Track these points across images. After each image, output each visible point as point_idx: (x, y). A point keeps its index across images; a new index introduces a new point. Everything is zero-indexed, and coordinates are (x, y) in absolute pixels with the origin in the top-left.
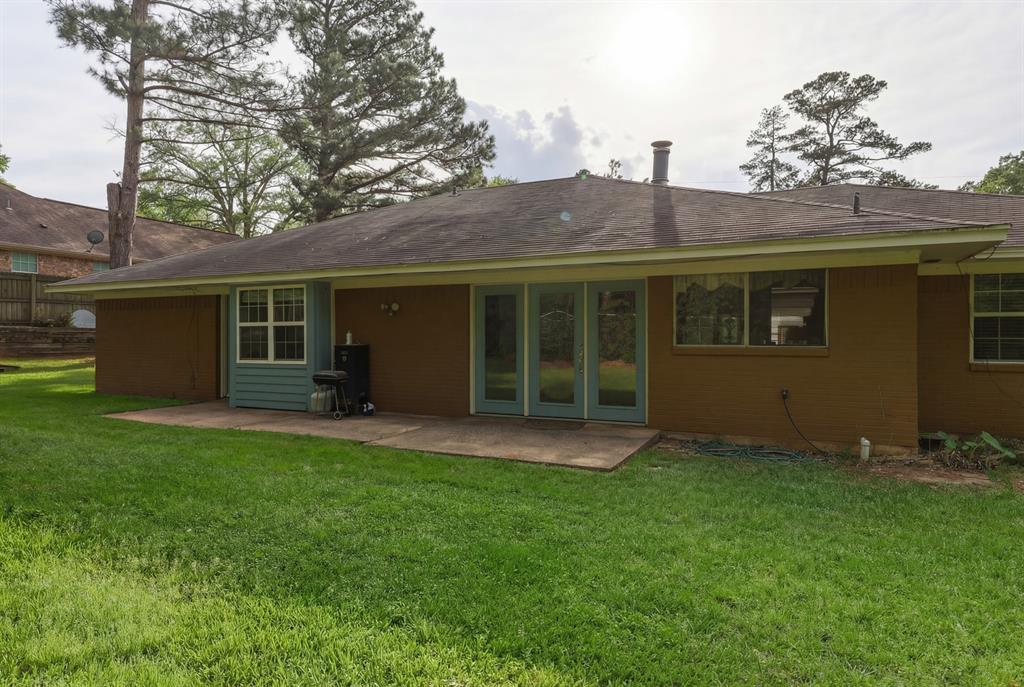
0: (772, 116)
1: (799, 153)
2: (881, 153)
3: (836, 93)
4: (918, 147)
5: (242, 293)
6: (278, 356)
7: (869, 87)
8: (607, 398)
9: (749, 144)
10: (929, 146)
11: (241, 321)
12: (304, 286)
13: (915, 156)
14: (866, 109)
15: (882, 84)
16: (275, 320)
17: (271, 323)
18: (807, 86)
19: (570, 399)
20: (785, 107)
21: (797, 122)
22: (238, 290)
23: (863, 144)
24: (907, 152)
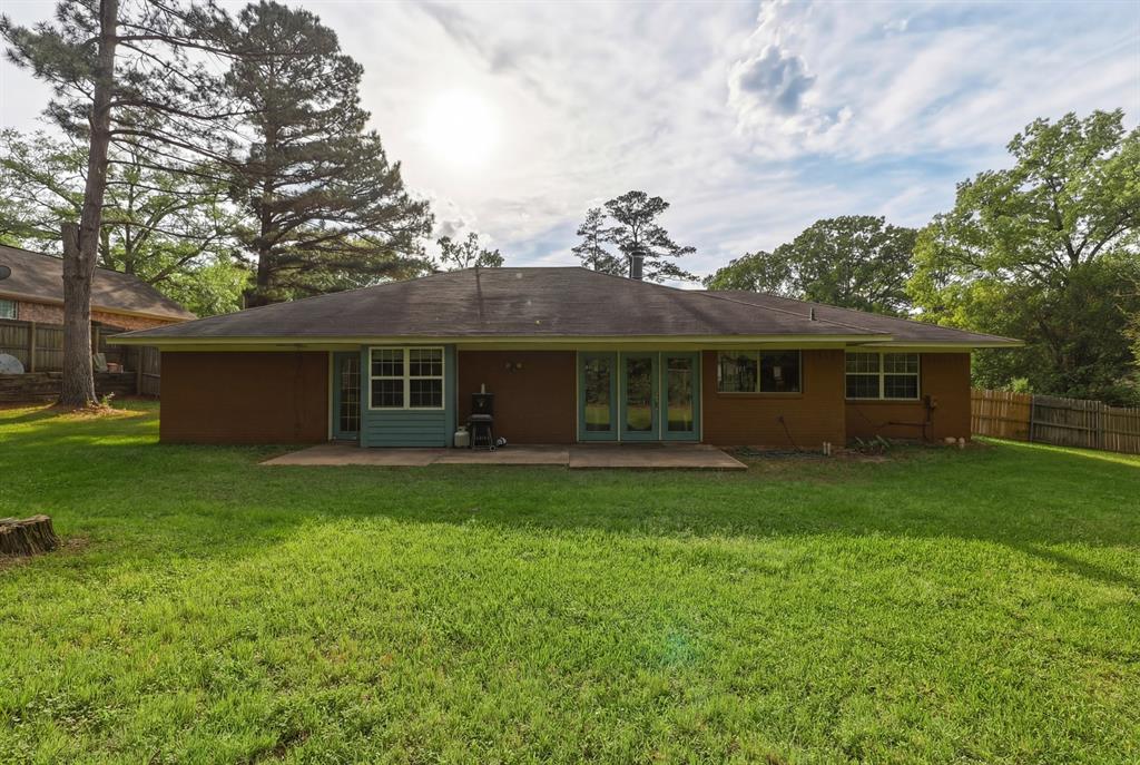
0: (594, 215)
1: (619, 246)
2: (665, 251)
3: (637, 206)
4: (686, 250)
5: (373, 351)
6: (413, 403)
7: (659, 205)
8: (674, 426)
9: (579, 233)
10: (693, 250)
11: (373, 375)
12: (443, 348)
13: (686, 255)
14: (659, 220)
15: (666, 204)
16: (412, 374)
17: (407, 378)
18: (621, 198)
19: (649, 429)
20: (605, 211)
21: (612, 223)
22: (370, 348)
23: (654, 244)
24: (682, 252)
